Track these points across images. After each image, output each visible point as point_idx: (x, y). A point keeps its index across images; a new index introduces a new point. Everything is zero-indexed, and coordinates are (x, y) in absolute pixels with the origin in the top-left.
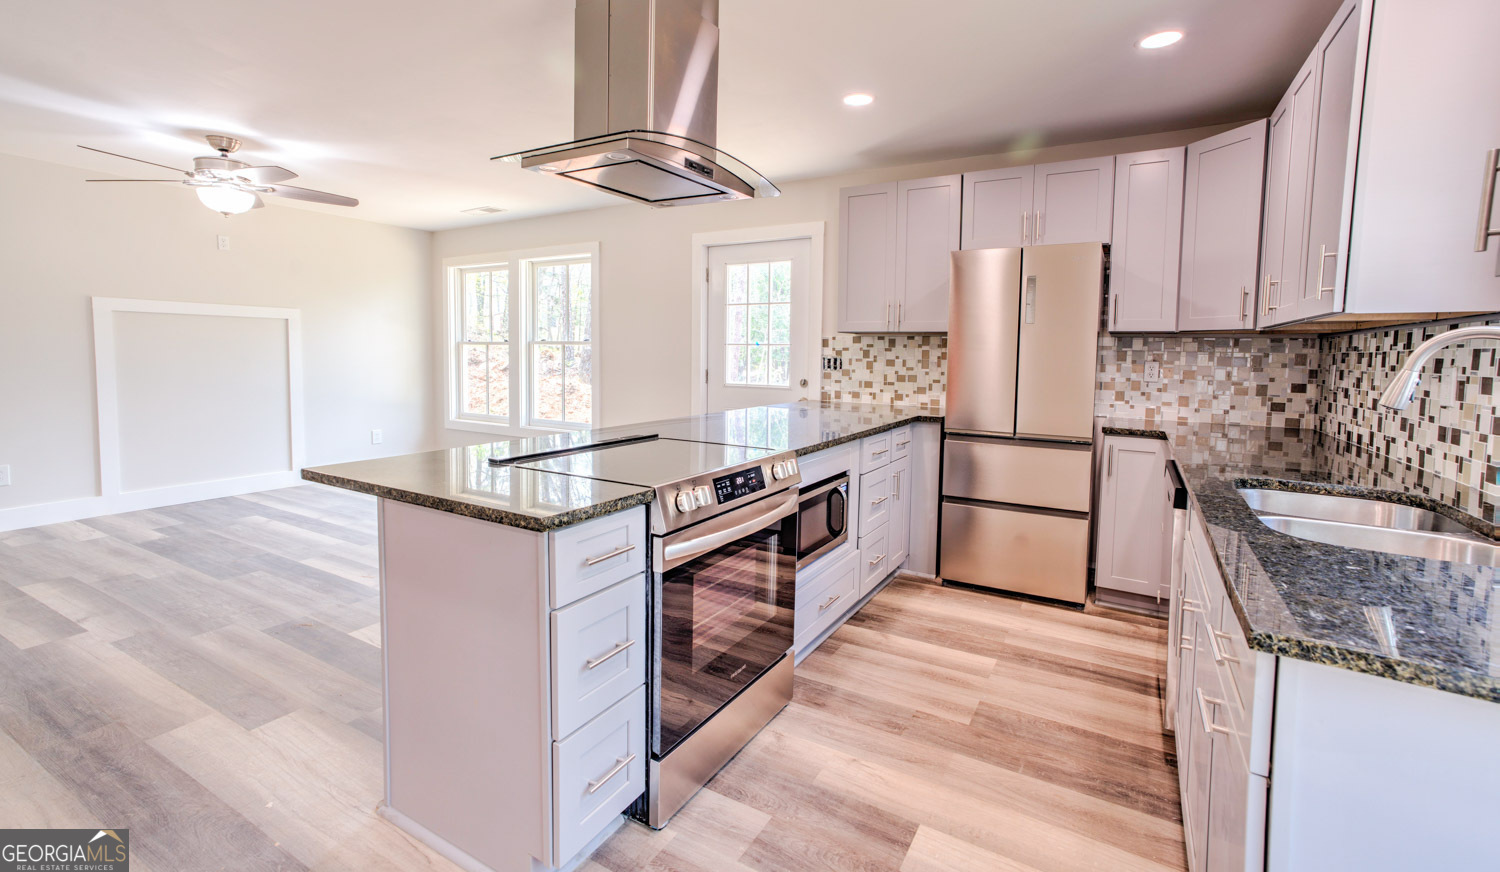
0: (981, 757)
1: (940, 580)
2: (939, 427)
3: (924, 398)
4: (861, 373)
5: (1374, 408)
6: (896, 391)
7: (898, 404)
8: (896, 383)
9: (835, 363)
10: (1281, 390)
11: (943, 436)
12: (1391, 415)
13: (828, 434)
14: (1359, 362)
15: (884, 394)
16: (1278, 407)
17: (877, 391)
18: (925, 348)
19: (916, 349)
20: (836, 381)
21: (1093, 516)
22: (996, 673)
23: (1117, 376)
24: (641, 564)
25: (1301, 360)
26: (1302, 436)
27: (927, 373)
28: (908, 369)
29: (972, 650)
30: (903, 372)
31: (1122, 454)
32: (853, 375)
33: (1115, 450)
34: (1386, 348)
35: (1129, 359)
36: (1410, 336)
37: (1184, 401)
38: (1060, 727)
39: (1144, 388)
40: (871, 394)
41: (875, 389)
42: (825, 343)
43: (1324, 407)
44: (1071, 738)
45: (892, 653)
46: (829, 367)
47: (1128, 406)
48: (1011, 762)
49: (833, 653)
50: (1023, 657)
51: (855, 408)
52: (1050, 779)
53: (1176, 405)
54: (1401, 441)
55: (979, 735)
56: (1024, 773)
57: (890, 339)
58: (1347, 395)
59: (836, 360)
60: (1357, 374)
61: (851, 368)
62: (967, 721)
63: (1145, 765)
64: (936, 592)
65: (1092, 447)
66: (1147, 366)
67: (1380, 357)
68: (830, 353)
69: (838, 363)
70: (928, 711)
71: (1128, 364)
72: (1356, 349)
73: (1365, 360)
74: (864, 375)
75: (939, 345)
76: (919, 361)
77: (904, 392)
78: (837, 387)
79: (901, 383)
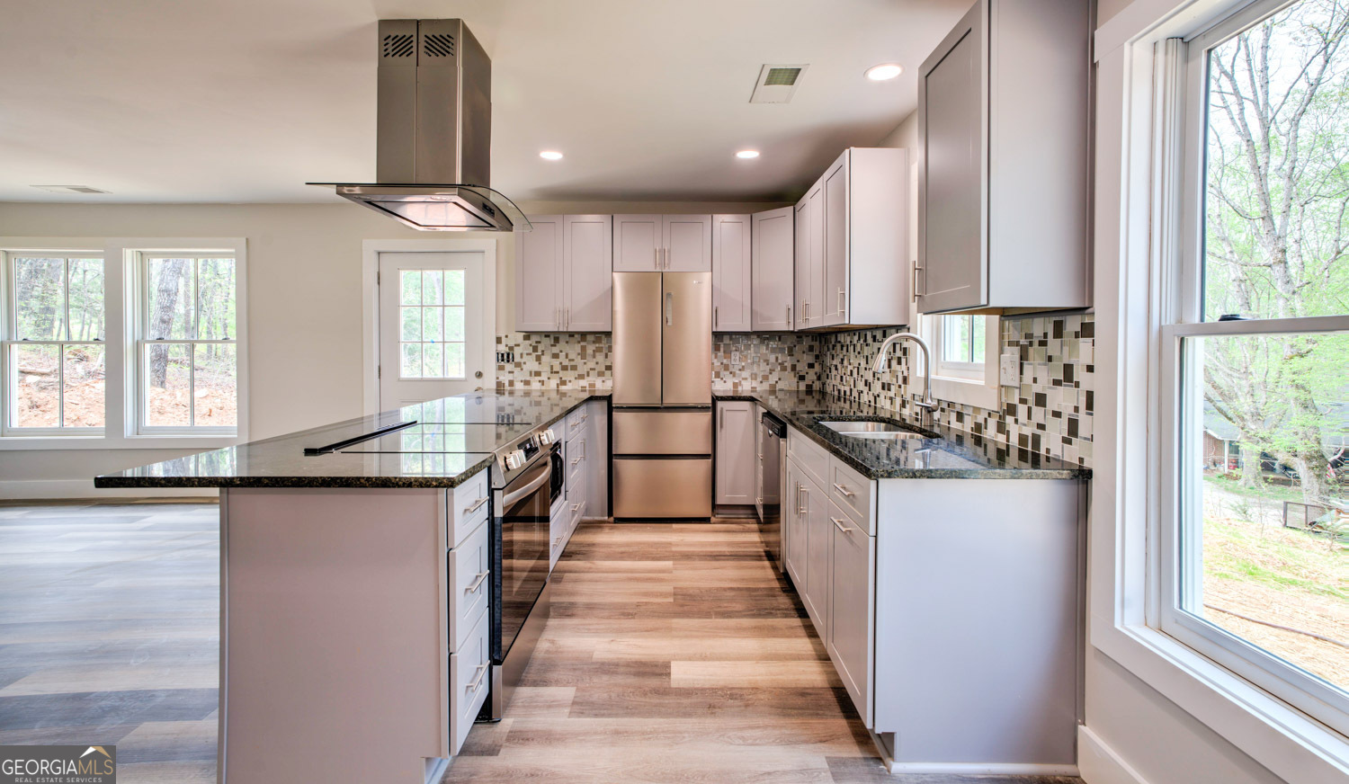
0: (688, 617)
1: (612, 519)
2: (605, 404)
3: (584, 383)
4: (531, 365)
5: (851, 375)
6: (561, 378)
7: (563, 388)
8: (561, 372)
9: (508, 357)
10: (802, 367)
11: (610, 410)
12: (860, 378)
13: (503, 417)
14: (842, 349)
15: (551, 380)
16: (802, 378)
17: (545, 379)
18: (583, 344)
19: (576, 345)
20: (510, 372)
21: (712, 456)
22: (676, 569)
23: (715, 361)
24: (485, 514)
25: (811, 349)
26: (814, 394)
27: (585, 363)
28: (570, 360)
29: (654, 559)
30: (566, 362)
31: (728, 413)
32: (524, 366)
33: (724, 411)
34: (855, 342)
35: (722, 349)
36: (866, 335)
37: (754, 377)
38: (725, 589)
39: (731, 369)
40: (540, 381)
41: (544, 377)
42: (499, 340)
43: (824, 376)
44: (732, 593)
45: (603, 572)
46: (503, 360)
47: (722, 381)
48: (707, 615)
49: (560, 582)
50: (687, 556)
51: (527, 394)
52: (730, 617)
53: (749, 380)
54: (865, 392)
55: (682, 606)
56: (716, 618)
57: (555, 337)
58: (836, 369)
59: (508, 354)
60: (841, 356)
61: (522, 361)
62: (672, 600)
63: (774, 596)
64: (612, 528)
65: (711, 409)
66: (733, 354)
67: (852, 347)
68: (503, 349)
69: (511, 357)
70: (645, 600)
71: (721, 354)
72: (840, 342)
73: (845, 348)
74: (534, 366)
75: (594, 342)
76: (579, 354)
77: (567, 379)
78: (510, 377)
79: (565, 372)
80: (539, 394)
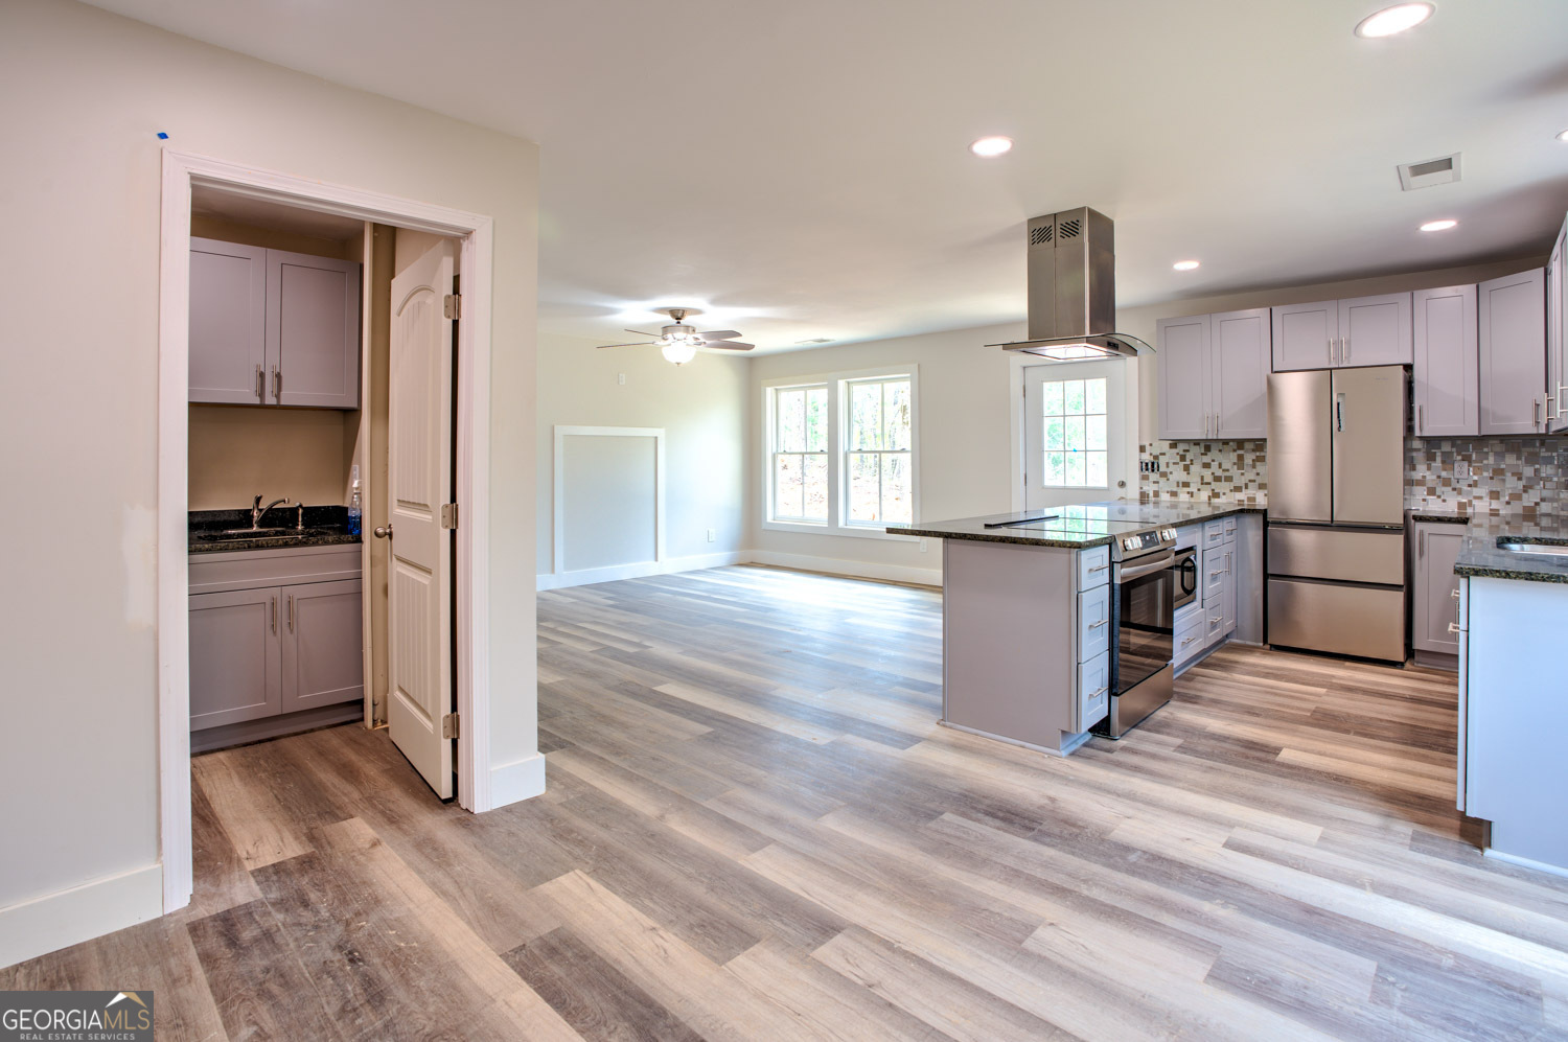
0: (1322, 729)
1: (1267, 646)
2: (1261, 517)
3: (1241, 496)
4: (1179, 474)
6: (1213, 490)
7: (1215, 501)
8: (1213, 484)
9: (1153, 467)
11: (1266, 524)
15: (1202, 492)
17: (1195, 490)
18: (1239, 453)
19: (1231, 453)
20: (1154, 482)
21: (1408, 588)
22: (1327, 696)
23: (1428, 474)
24: (1107, 579)
27: (1242, 474)
28: (1224, 471)
30: (1219, 473)
31: (1432, 537)
32: (1170, 476)
33: (1426, 535)
35: (1439, 459)
37: (1494, 496)
39: (1454, 485)
40: (1188, 493)
41: (1193, 488)
42: (1142, 449)
45: (1239, 683)
46: (1147, 470)
47: (1440, 500)
51: (1174, 506)
52: (1374, 739)
53: (1487, 499)
57: (1207, 445)
59: (1153, 464)
61: (1168, 471)
64: (1264, 653)
65: (1403, 532)
66: (1456, 465)
68: (1147, 457)
69: (1156, 466)
71: (1438, 463)
74: (1183, 477)
75: (1253, 450)
76: (1234, 464)
77: (1221, 491)
78: (1156, 487)
79: (1218, 483)
80: (1187, 506)
